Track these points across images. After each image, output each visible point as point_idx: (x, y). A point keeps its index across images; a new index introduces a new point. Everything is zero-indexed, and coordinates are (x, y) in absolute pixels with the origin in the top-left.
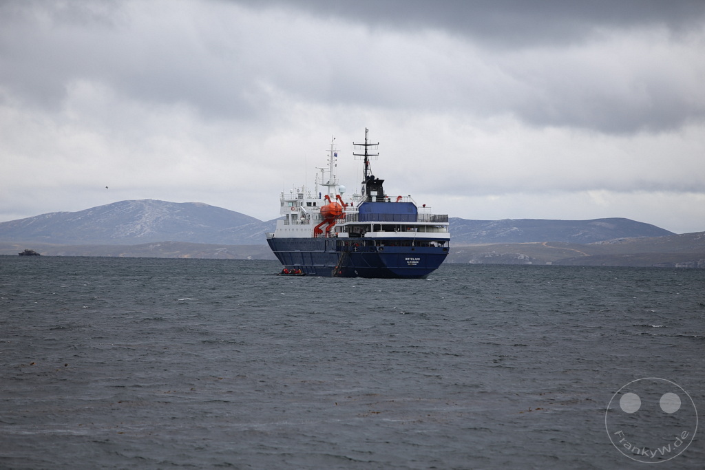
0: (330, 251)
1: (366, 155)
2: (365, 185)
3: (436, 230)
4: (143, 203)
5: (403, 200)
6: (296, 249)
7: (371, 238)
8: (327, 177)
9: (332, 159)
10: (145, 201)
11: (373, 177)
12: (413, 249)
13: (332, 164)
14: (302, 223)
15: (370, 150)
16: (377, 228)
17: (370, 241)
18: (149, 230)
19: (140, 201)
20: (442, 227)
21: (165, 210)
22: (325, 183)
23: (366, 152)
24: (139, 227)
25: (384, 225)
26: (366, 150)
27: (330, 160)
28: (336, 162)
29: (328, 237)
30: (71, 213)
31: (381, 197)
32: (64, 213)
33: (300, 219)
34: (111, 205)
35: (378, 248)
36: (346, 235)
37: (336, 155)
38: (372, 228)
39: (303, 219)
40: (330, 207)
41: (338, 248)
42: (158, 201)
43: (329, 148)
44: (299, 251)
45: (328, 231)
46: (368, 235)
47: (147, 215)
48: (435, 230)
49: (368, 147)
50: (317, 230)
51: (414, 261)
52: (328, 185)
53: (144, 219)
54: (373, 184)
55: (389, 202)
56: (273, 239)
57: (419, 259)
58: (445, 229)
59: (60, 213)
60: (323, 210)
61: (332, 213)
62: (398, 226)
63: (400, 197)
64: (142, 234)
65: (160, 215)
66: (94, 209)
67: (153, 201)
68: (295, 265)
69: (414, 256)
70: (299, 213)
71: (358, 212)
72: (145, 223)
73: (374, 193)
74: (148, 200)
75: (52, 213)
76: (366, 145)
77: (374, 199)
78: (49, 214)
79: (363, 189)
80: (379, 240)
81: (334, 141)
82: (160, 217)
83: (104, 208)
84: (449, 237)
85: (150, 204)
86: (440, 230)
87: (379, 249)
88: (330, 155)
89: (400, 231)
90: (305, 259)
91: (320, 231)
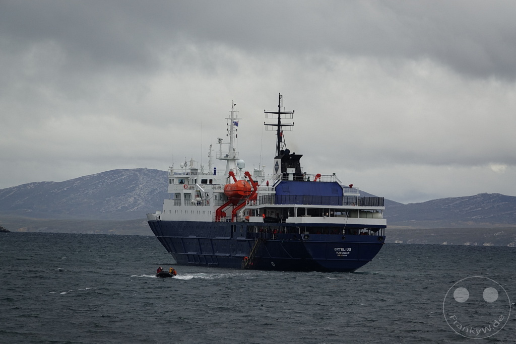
0: (238, 238)
1: (279, 125)
2: (279, 161)
3: (371, 215)
4: (137, 173)
5: (323, 179)
6: (191, 234)
7: (294, 224)
8: (226, 149)
9: (232, 128)
10: (140, 170)
11: (288, 151)
12: (343, 238)
13: (232, 135)
14: (199, 203)
15: (285, 119)
16: (301, 212)
17: (293, 226)
18: (143, 204)
19: (133, 170)
20: (377, 212)
21: (162, 181)
22: (223, 157)
23: (279, 121)
24: (131, 200)
25: (309, 209)
26: (279, 119)
27: (229, 129)
28: (236, 133)
29: (235, 221)
30: (56, 183)
31: (299, 175)
32: (48, 183)
33: (194, 199)
34: (100, 174)
35: (302, 235)
36: (260, 219)
37: (236, 124)
38: (296, 212)
39: (199, 199)
40: (237, 186)
41: (250, 235)
42: (154, 170)
43: (229, 115)
44: (195, 237)
45: (235, 214)
46: (290, 220)
47: (141, 186)
48: (369, 215)
49: (282, 116)
50: (220, 213)
51: (345, 252)
52: (227, 159)
53: (138, 190)
54: (288, 159)
55: (309, 180)
56: (158, 222)
57: (350, 249)
58: (380, 215)
59: (43, 183)
60: (228, 189)
61: (240, 193)
62: (327, 210)
63: (319, 176)
64: (135, 208)
65: (156, 187)
66: (81, 179)
67: (149, 170)
68: (189, 253)
69: (345, 246)
70: (193, 193)
71: (274, 192)
72: (139, 195)
73: (292, 171)
74: (142, 169)
75: (34, 183)
76: (279, 113)
77: (291, 178)
78: (31, 184)
79: (277, 164)
80: (304, 227)
81: (235, 107)
82: (156, 189)
83: (93, 178)
84: (386, 225)
85: (145, 174)
86: (375, 215)
87: (304, 237)
88: (229, 124)
89: (328, 216)
90: (202, 246)
91: (224, 215)
